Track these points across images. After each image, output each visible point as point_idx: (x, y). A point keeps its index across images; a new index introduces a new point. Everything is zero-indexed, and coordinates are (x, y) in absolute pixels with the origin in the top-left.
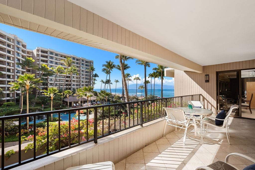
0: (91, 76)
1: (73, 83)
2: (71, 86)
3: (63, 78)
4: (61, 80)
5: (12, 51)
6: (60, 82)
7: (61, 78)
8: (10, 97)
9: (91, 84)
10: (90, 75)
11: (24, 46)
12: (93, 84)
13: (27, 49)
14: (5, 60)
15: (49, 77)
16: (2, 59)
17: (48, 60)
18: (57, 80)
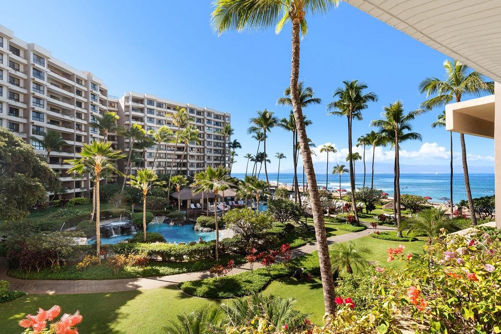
0: (227, 145)
1: (191, 161)
2: (187, 167)
3: (171, 150)
4: (168, 154)
6: (166, 158)
7: (168, 152)
8: (81, 188)
9: (227, 162)
10: (224, 144)
11: (103, 92)
12: (229, 162)
13: (109, 98)
14: (73, 119)
15: (146, 149)
16: (67, 118)
17: (144, 117)
18: (161, 155)
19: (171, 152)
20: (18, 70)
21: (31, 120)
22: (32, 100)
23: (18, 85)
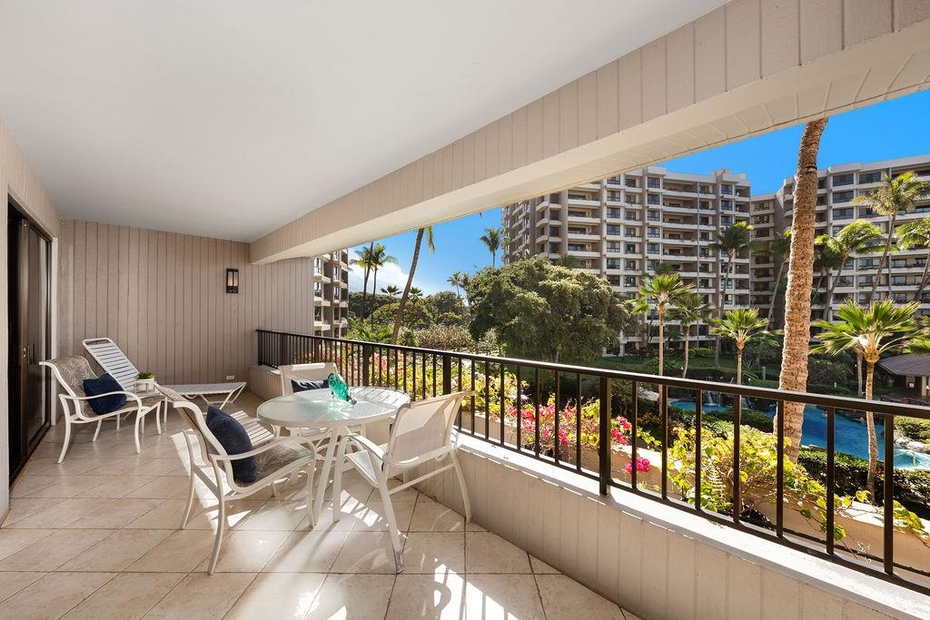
4: (895, 276)
5: (710, 215)
6: (887, 284)
7: (894, 271)
11: (743, 191)
13: (756, 196)
14: (695, 243)
15: (831, 271)
16: (687, 243)
17: (826, 211)
18: (874, 278)
19: (905, 270)
20: (634, 203)
21: (646, 255)
22: (647, 230)
23: (634, 219)
